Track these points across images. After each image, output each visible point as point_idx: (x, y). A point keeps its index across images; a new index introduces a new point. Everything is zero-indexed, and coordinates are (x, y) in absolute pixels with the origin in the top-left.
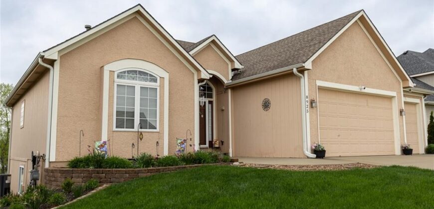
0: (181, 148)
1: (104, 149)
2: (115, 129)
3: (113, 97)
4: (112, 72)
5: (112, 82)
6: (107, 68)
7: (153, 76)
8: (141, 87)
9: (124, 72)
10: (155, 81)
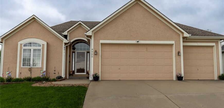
0: (43, 74)
1: (10, 75)
2: (22, 67)
3: (21, 54)
4: (21, 44)
5: (21, 48)
6: (19, 43)
7: (39, 44)
8: (34, 49)
9: (27, 44)
10: (40, 46)
